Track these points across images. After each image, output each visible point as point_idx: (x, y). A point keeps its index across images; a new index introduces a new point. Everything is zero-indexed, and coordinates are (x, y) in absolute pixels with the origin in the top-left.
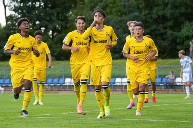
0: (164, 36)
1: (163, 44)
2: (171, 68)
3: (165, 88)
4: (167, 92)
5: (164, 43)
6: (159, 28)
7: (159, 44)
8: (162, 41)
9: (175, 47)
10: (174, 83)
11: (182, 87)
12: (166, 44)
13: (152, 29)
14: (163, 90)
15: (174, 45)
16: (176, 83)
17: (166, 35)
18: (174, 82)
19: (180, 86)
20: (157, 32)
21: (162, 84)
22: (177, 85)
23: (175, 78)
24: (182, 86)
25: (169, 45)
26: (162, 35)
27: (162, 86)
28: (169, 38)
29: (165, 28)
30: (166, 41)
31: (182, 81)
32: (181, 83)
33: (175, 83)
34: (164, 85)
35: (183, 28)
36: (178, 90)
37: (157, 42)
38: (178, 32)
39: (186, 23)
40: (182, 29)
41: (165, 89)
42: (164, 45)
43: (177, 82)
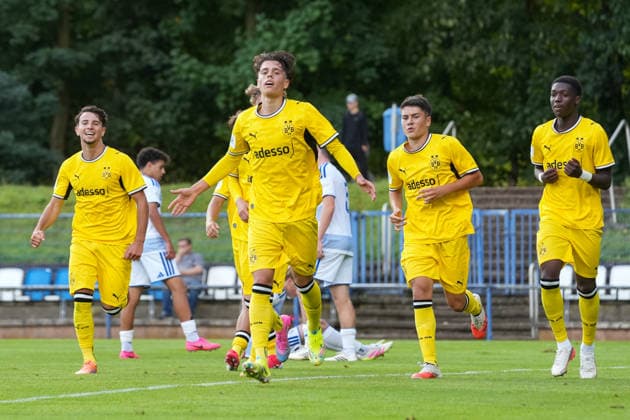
0: (160, 82)
1: (152, 115)
2: (188, 224)
3: (163, 313)
4: (168, 331)
5: (159, 114)
6: (136, 44)
7: (138, 115)
8: (148, 102)
9: (206, 131)
10: (199, 291)
11: (234, 307)
12: (167, 118)
13: (105, 48)
14: (153, 321)
15: (202, 120)
16: (210, 292)
17: (165, 78)
18: (203, 285)
19: (226, 302)
20: (127, 65)
21: (150, 297)
22: (214, 302)
23: (207, 268)
24: (238, 302)
25: (180, 122)
26: (148, 74)
27: (147, 302)
28: (178, 89)
29: (163, 45)
30: (167, 103)
31: (236, 281)
32: (231, 292)
33: (206, 290)
34: (157, 301)
35: (243, 46)
36: (218, 322)
37: (128, 107)
38: (220, 62)
39: (257, 22)
40: (236, 48)
41: (161, 318)
42: (160, 121)
43: (215, 288)
